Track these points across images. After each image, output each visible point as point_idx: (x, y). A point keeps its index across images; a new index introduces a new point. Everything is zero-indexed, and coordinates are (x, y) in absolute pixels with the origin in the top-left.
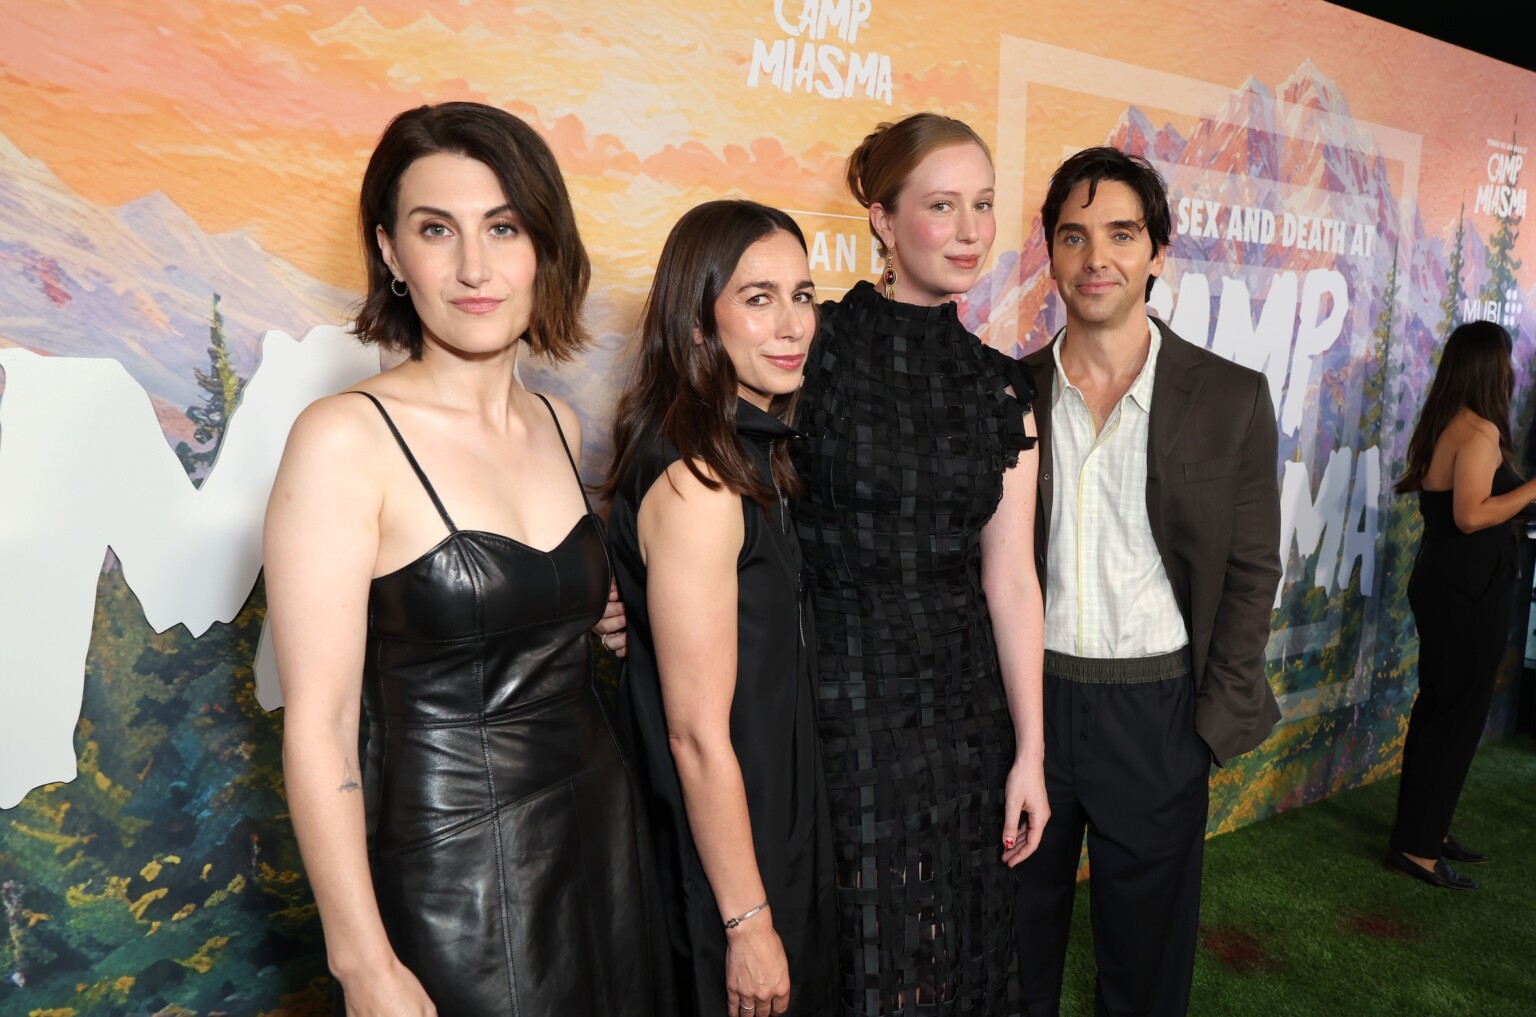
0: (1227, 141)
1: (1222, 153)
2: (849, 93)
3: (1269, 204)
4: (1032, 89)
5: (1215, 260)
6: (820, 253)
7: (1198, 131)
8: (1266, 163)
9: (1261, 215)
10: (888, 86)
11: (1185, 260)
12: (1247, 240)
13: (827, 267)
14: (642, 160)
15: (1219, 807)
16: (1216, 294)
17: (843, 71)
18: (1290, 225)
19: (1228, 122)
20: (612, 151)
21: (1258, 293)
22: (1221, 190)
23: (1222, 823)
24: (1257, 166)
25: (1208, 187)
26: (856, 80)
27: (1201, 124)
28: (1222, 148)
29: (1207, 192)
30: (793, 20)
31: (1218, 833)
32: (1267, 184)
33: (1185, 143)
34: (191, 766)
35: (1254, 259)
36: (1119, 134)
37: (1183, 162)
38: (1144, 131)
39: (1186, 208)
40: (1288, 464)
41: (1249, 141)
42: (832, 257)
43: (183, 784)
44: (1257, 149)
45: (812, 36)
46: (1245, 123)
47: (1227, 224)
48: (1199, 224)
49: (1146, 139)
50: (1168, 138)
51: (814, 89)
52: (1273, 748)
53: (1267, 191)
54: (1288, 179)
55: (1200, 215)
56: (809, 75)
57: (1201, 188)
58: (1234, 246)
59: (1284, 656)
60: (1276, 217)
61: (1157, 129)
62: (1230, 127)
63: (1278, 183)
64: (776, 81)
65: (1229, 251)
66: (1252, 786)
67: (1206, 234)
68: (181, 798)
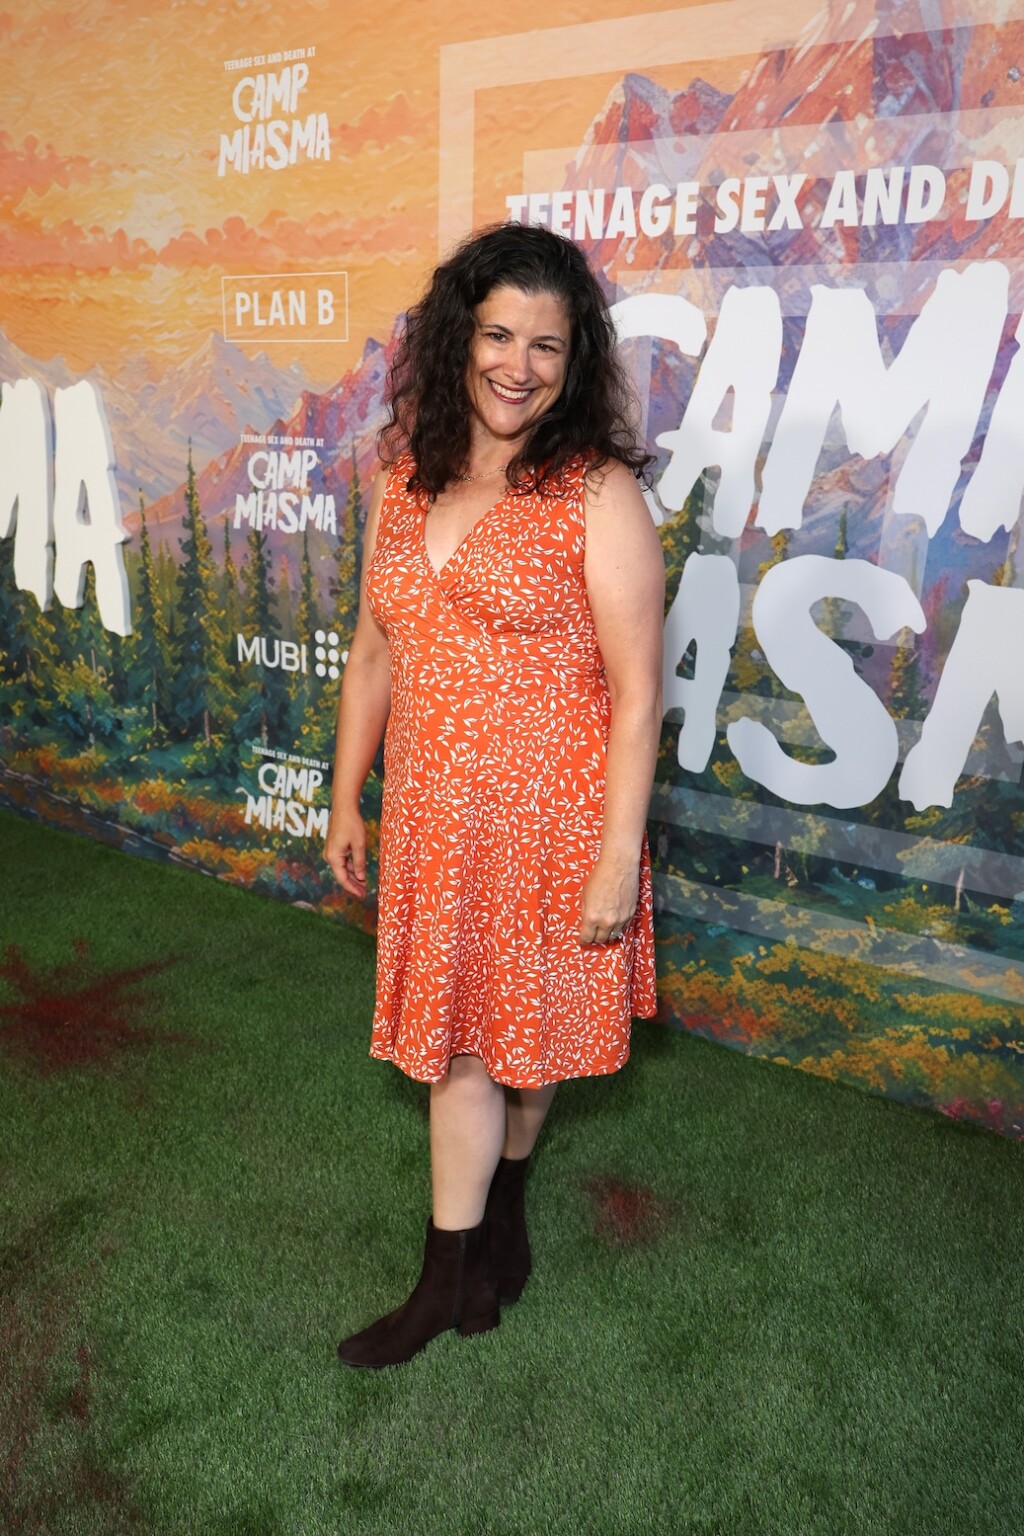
0: (822, 74)
1: (810, 94)
2: (293, 161)
3: (929, 153)
4: (481, 98)
5: (795, 263)
6: (277, 310)
7: (756, 76)
8: (922, 86)
9: (907, 176)
10: (327, 140)
11: (731, 270)
12: (869, 220)
13: (283, 323)
14: (158, 253)
15: (803, 1035)
16: (798, 313)
17: (287, 141)
18: (989, 181)
19: (824, 41)
20: (142, 250)
21: (897, 305)
22: (807, 154)
23: (809, 1059)
24: (897, 96)
25: (778, 154)
26: (299, 145)
27: (765, 61)
28: (810, 88)
29: (777, 162)
30: (246, 108)
31: (800, 1067)
32: (926, 122)
33: (730, 98)
34: (7, 609)
35: (887, 251)
36: (609, 118)
37: (726, 129)
38: (652, 102)
39: (732, 195)
40: (975, 585)
41: (877, 58)
42: (286, 312)
43: (5, 617)
44: (900, 68)
45: (262, 118)
46: (869, 30)
47: (823, 204)
48: (758, 214)
49: (655, 111)
50: (696, 100)
51: (266, 165)
52: (929, 1013)
53: (925, 131)
54: (985, 102)
55: (762, 200)
56: (261, 153)
57: (764, 158)
58: (838, 234)
59: (959, 886)
60: (948, 175)
61: (673, 94)
62: (829, 49)
63: (956, 115)
64: (237, 167)
65: (826, 246)
66: (875, 1041)
67: (776, 224)
68: (6, 624)
